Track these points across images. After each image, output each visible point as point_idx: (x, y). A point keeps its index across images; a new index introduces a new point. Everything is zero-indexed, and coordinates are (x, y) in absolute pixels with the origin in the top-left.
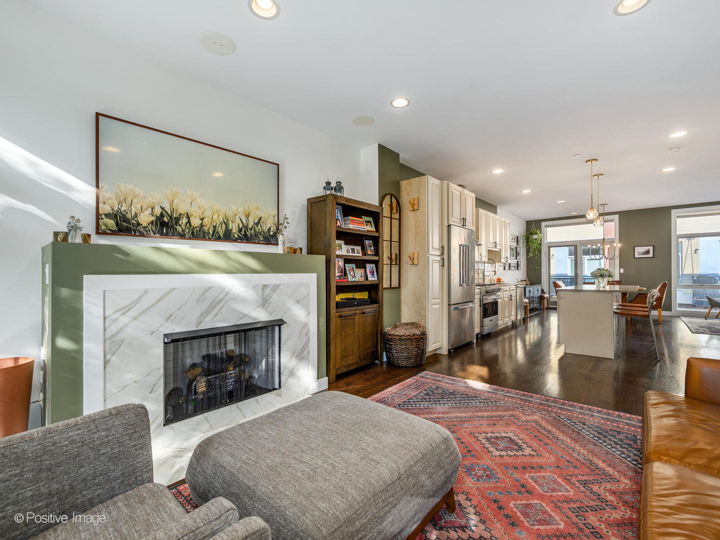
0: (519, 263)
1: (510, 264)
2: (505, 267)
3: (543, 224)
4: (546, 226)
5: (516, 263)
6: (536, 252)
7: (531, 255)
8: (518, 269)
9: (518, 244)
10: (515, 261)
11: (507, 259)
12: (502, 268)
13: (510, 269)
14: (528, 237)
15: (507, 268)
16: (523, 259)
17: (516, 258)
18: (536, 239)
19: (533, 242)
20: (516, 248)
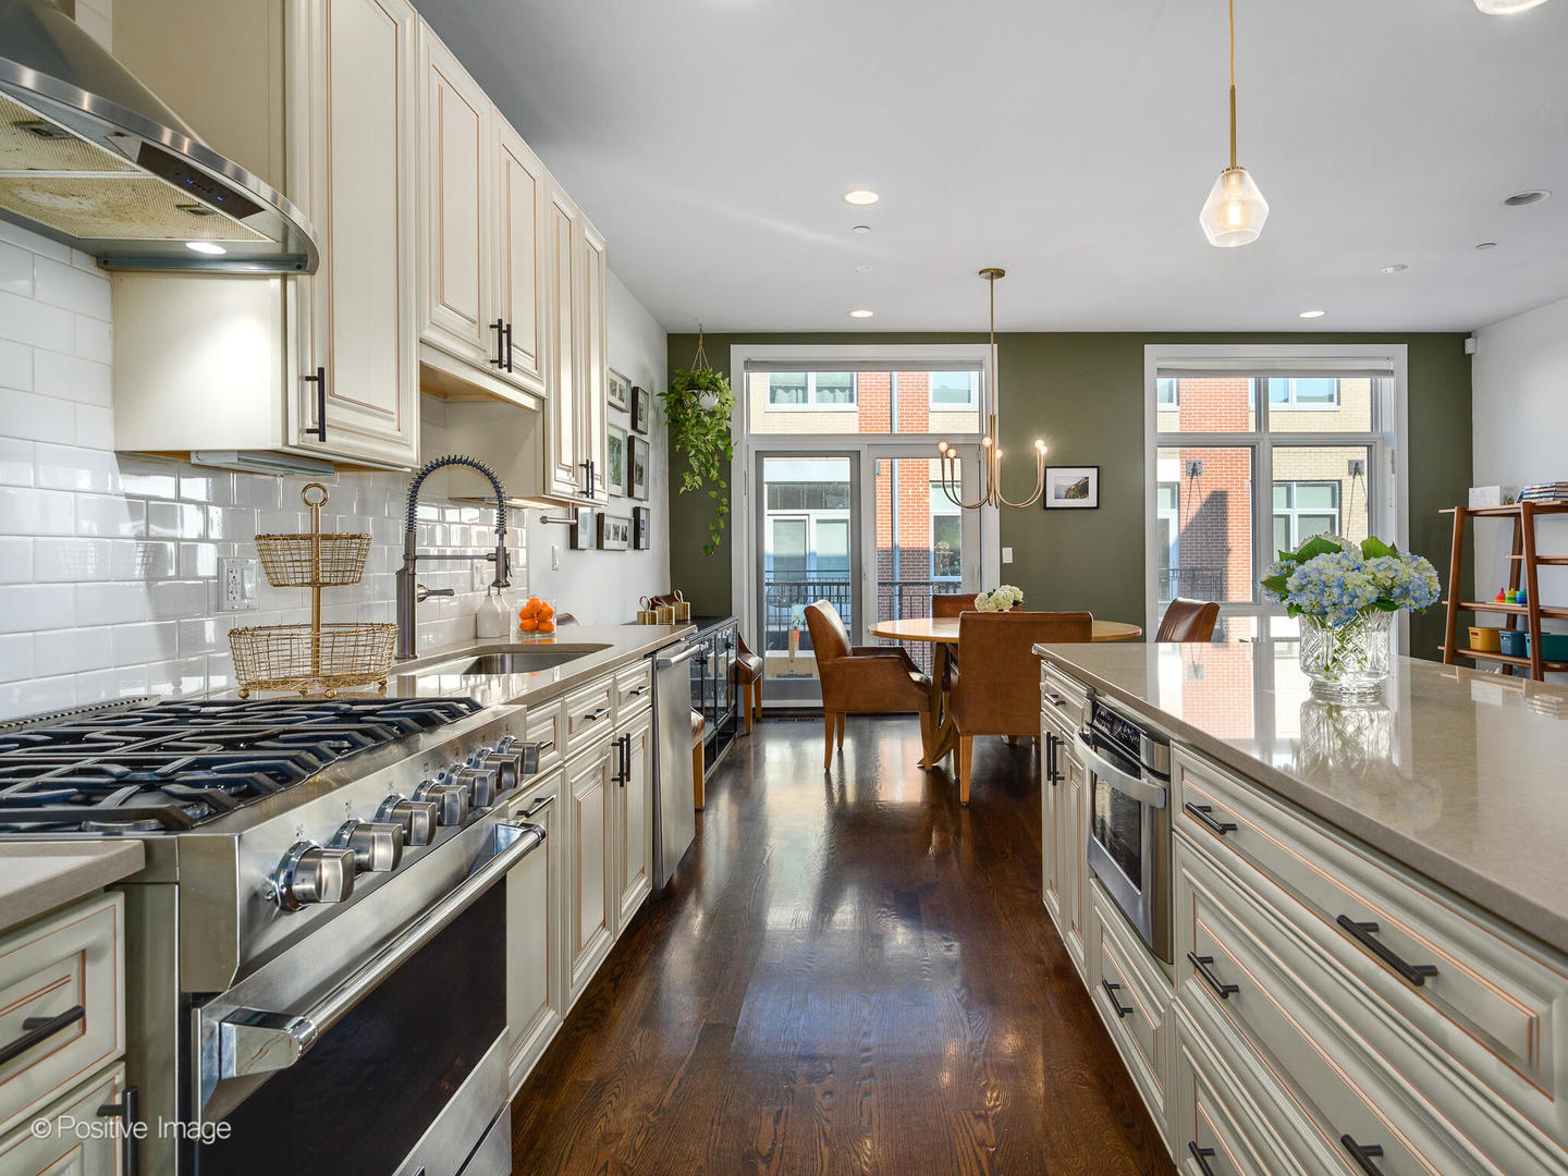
0: (643, 516)
1: (600, 518)
2: (573, 530)
3: (739, 353)
4: (751, 365)
5: (629, 515)
6: (714, 473)
7: (692, 482)
8: (637, 546)
9: (640, 425)
10: (624, 508)
11: (591, 475)
12: (559, 535)
13: (600, 546)
14: (680, 401)
15: (585, 538)
16: (654, 499)
17: (630, 494)
18: (712, 414)
19: (699, 422)
20: (631, 440)
